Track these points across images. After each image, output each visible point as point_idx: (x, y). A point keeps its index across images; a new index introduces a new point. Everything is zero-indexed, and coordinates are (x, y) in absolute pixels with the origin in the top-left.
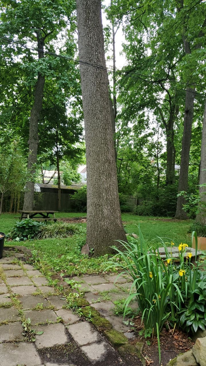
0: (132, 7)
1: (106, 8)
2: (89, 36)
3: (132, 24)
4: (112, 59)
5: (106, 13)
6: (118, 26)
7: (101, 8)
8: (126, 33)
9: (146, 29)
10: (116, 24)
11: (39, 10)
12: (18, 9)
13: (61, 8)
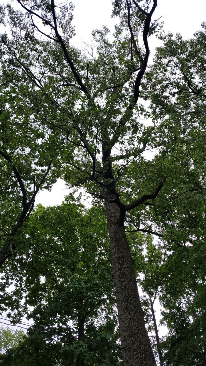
0: (165, 279)
1: (141, 281)
2: (129, 318)
3: (167, 293)
4: (154, 329)
5: (142, 286)
6: (154, 296)
7: (136, 282)
8: (164, 302)
9: (183, 296)
10: (153, 294)
11: (82, 293)
12: (63, 294)
13: (101, 289)
